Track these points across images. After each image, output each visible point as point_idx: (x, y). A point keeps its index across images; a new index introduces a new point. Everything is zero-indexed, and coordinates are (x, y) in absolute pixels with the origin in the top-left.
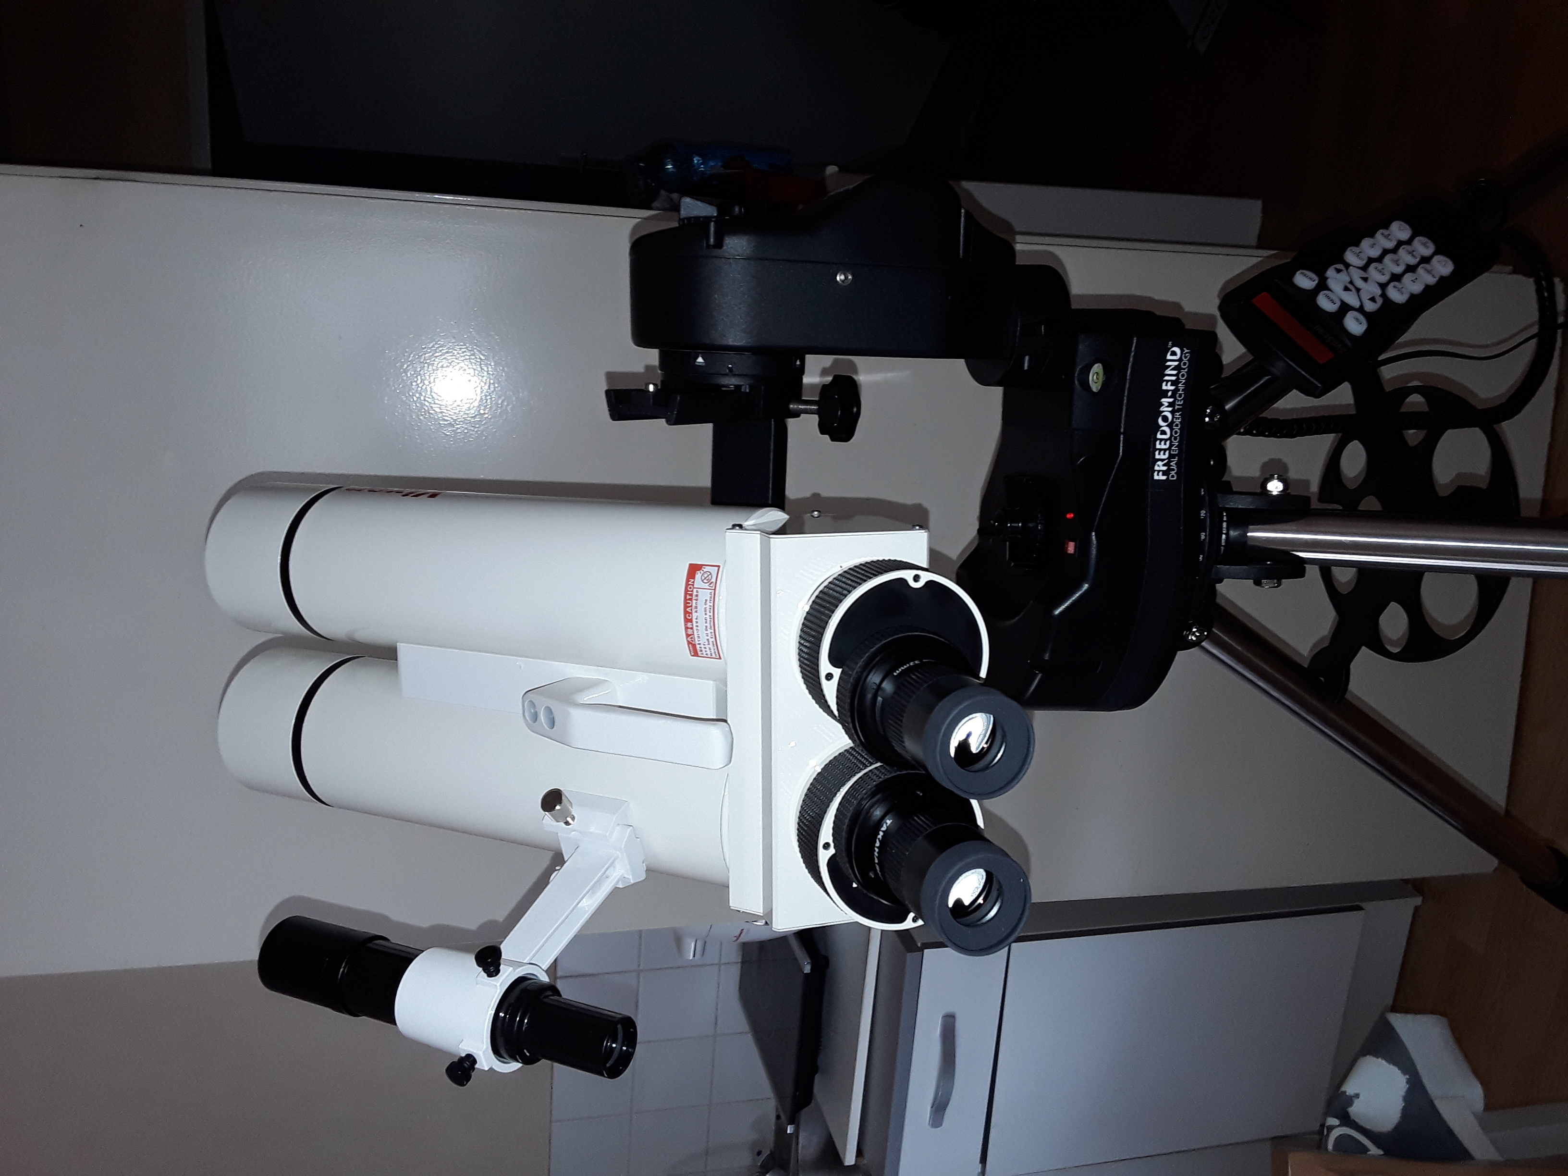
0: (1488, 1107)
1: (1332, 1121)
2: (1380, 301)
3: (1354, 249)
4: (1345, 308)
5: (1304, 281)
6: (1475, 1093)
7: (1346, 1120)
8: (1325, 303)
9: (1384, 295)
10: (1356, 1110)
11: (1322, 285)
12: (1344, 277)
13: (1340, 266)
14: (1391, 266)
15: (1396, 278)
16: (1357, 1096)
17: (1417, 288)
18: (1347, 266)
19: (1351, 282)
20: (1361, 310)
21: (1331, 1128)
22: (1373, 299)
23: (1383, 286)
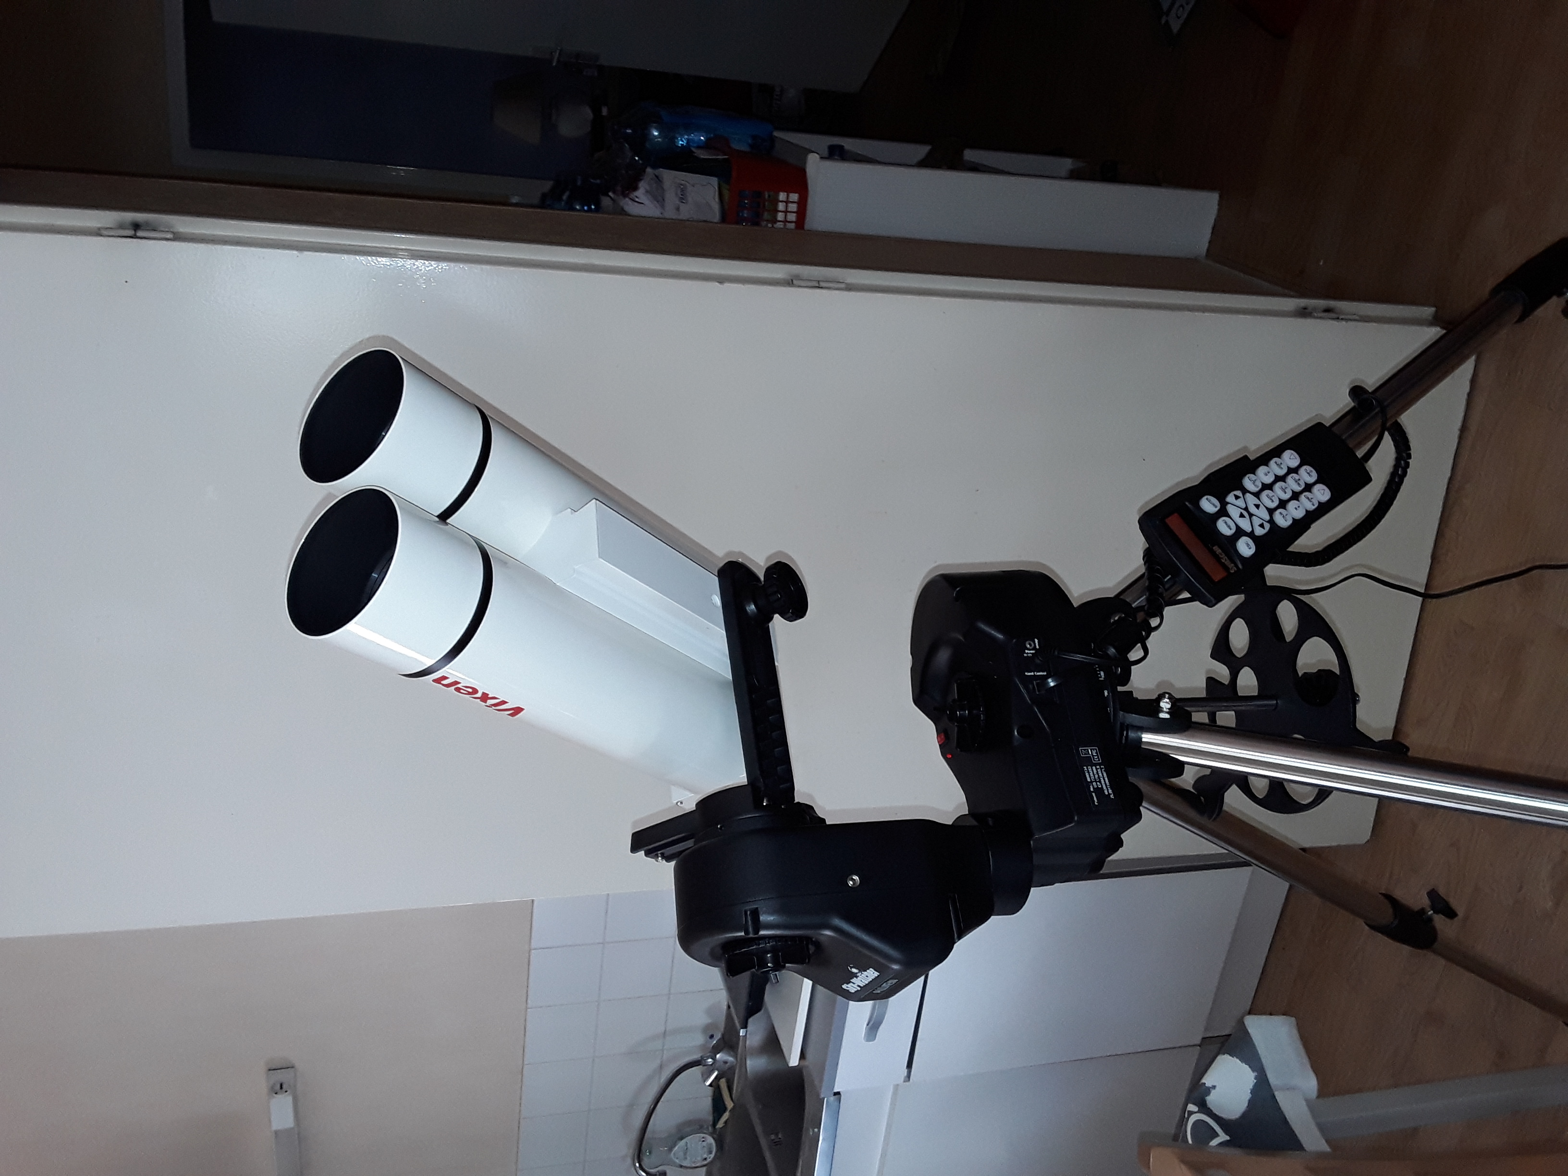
0: (1322, 1093)
1: (1191, 1107)
2: (1267, 526)
3: (1251, 476)
4: (1240, 532)
5: (1209, 505)
6: (1310, 1083)
7: (1203, 1107)
8: (1224, 527)
9: (1271, 521)
10: (1212, 1100)
11: (1223, 512)
12: (1240, 503)
13: (1239, 493)
14: (1280, 492)
15: (1283, 504)
16: (1214, 1087)
17: (1299, 514)
18: (1245, 491)
19: (1246, 509)
20: (1251, 535)
21: (1191, 1113)
22: (1262, 526)
23: (1271, 511)
